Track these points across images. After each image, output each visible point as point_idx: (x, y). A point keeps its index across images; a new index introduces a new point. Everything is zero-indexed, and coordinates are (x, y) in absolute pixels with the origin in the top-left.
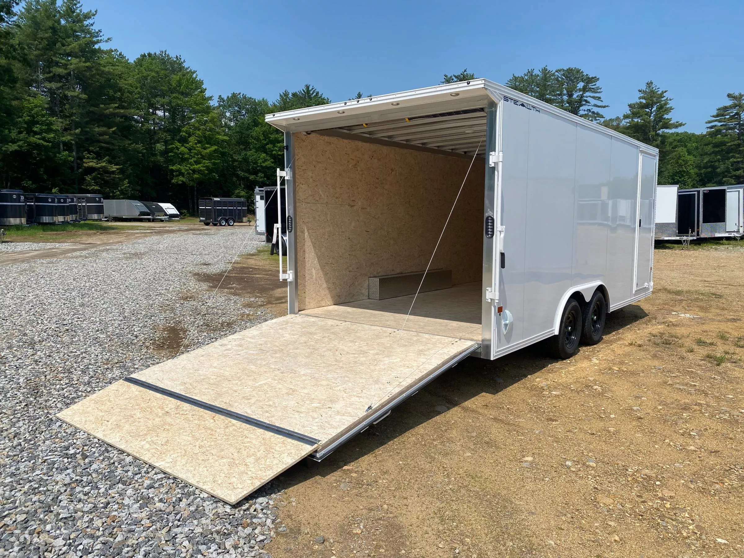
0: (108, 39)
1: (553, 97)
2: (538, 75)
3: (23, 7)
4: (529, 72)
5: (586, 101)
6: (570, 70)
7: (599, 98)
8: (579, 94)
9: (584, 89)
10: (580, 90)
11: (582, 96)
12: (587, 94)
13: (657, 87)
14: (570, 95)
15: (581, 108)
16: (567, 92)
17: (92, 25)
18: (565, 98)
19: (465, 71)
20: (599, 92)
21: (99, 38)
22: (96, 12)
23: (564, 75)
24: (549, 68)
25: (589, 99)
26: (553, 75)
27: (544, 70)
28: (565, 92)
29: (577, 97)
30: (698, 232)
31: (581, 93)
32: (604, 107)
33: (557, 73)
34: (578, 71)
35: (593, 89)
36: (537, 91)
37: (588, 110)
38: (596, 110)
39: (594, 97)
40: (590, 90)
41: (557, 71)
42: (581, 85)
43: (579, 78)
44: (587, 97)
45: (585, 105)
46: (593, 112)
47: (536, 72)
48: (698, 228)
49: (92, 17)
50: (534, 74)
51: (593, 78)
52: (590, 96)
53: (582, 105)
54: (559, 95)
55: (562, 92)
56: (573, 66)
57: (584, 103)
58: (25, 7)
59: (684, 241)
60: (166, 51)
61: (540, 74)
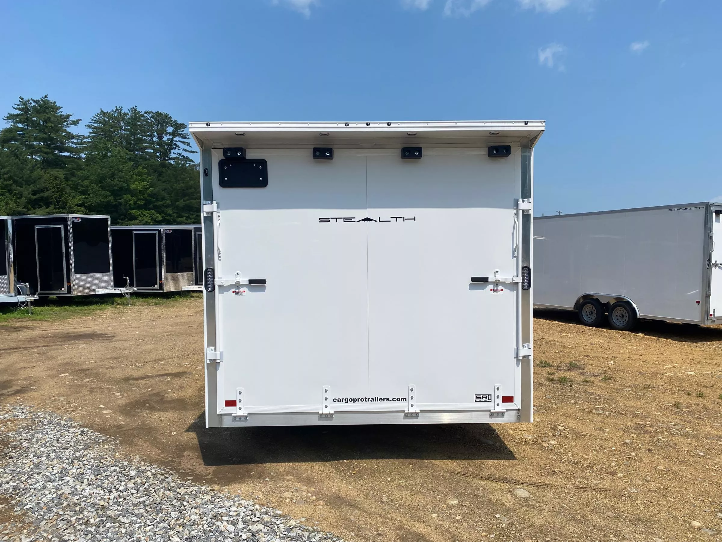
1: (144, 138)
2: (128, 114)
4: (117, 109)
5: (176, 145)
6: (158, 114)
7: (188, 144)
8: (168, 137)
9: (174, 134)
10: (170, 134)
11: (172, 140)
12: (177, 138)
14: (161, 138)
15: (172, 151)
16: (158, 134)
18: (155, 139)
19: (46, 97)
20: (188, 138)
23: (153, 117)
24: (139, 109)
25: (178, 143)
26: (143, 116)
27: (134, 110)
28: (155, 134)
29: (168, 139)
31: (171, 137)
32: (194, 152)
33: (146, 115)
34: (167, 116)
35: (181, 134)
36: (128, 129)
37: (178, 153)
38: (185, 154)
39: (183, 142)
40: (179, 135)
41: (146, 113)
42: (170, 129)
43: (167, 122)
44: (177, 141)
45: (175, 148)
46: (183, 156)
47: (125, 110)
50: (122, 112)
51: (181, 124)
52: (180, 141)
53: (172, 149)
54: (149, 136)
55: (152, 133)
56: (161, 110)
57: (174, 146)
61: (127, 111)
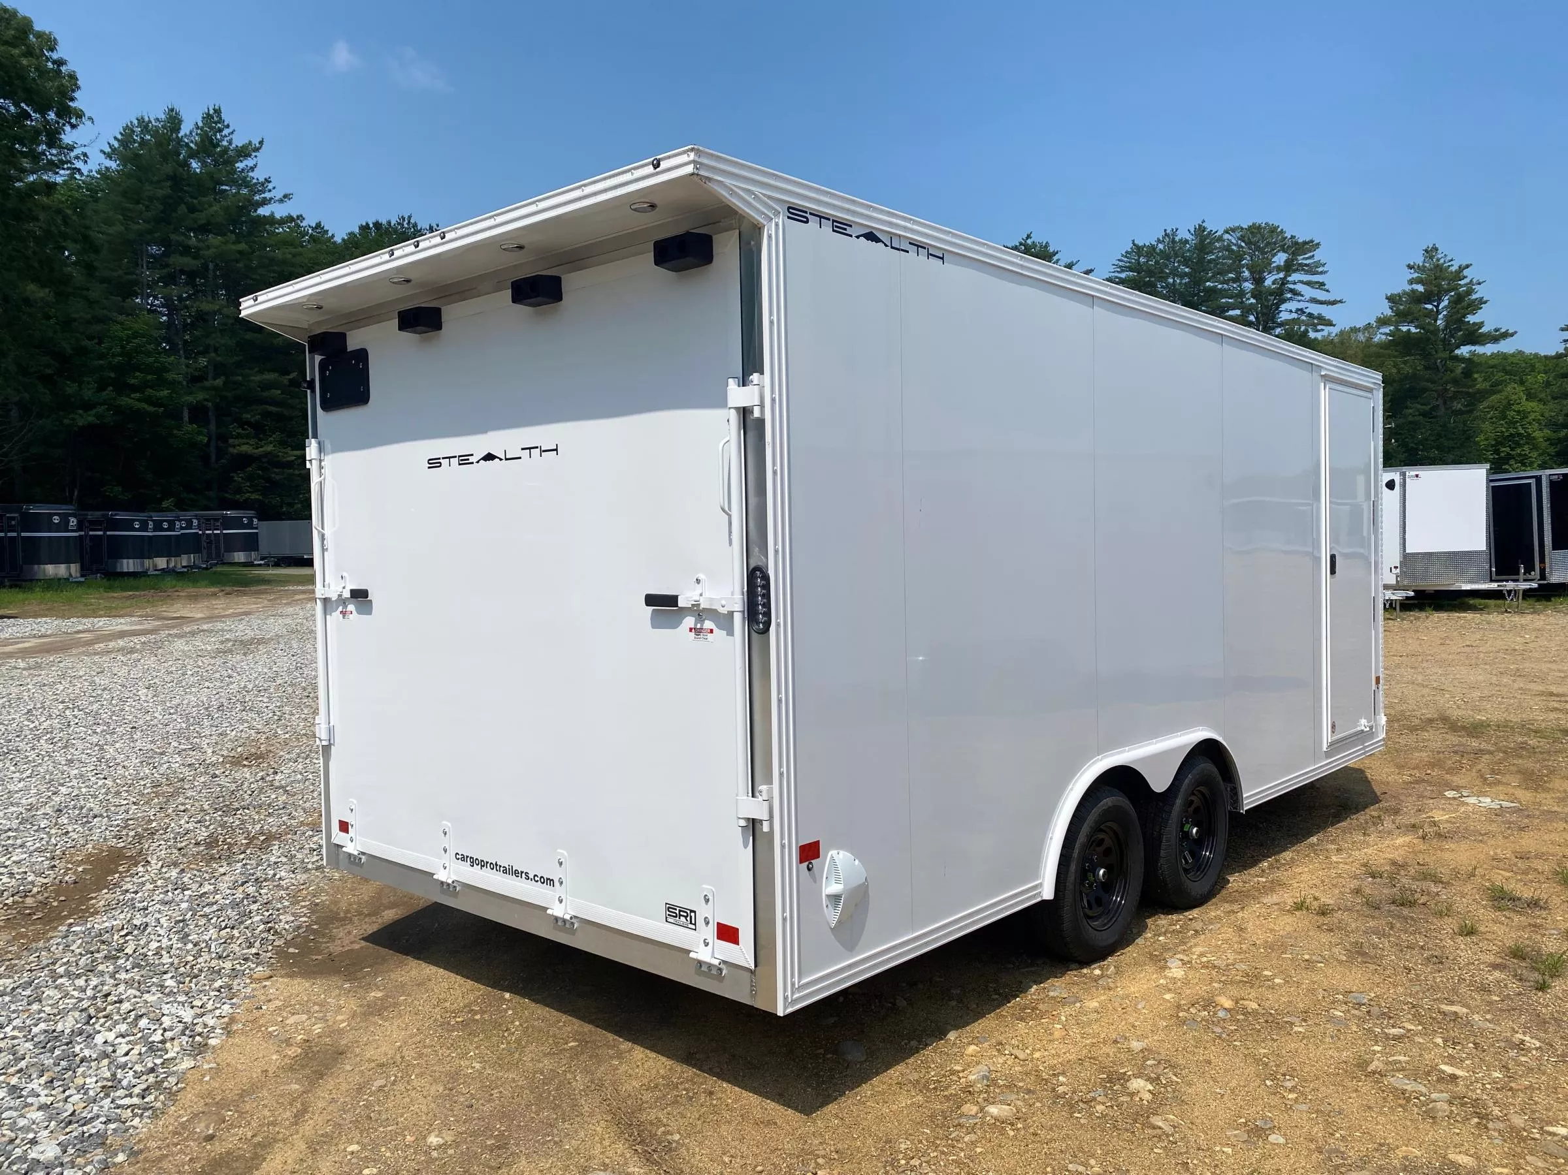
0: (285, 196)
1: (1220, 286)
2: (1187, 241)
3: (115, 138)
4: (1166, 235)
5: (1295, 293)
6: (1255, 229)
7: (1321, 285)
8: (1276, 277)
9: (1289, 267)
10: (1279, 269)
11: (1284, 282)
12: (1295, 277)
13: (1449, 258)
14: (1258, 280)
15: (1283, 307)
16: (1251, 273)
17: (252, 169)
18: (1248, 286)
19: (1029, 237)
20: (1321, 273)
21: (267, 195)
22: (261, 143)
23: (1242, 238)
24: (1210, 226)
25: (1299, 287)
26: (1220, 239)
27: (1200, 230)
28: (1247, 274)
29: (1274, 283)
30: (1543, 571)
31: (1281, 275)
32: (1333, 303)
33: (1226, 236)
34: (1273, 230)
35: (1306, 265)
36: (1186, 274)
37: (1298, 310)
38: (1315, 309)
39: (1308, 283)
40: (1301, 268)
41: (1227, 232)
42: (1280, 258)
43: (1275, 243)
44: (1295, 283)
45: (1290, 299)
46: (1310, 315)
47: (1183, 234)
48: (1542, 560)
49: (254, 154)
50: (1177, 239)
51: (1305, 243)
52: (1302, 282)
53: (1284, 301)
54: (1234, 280)
55: (1239, 274)
56: (1261, 220)
57: (1289, 295)
58: (119, 137)
59: (1509, 592)
60: (410, 217)
61: (1188, 237)
